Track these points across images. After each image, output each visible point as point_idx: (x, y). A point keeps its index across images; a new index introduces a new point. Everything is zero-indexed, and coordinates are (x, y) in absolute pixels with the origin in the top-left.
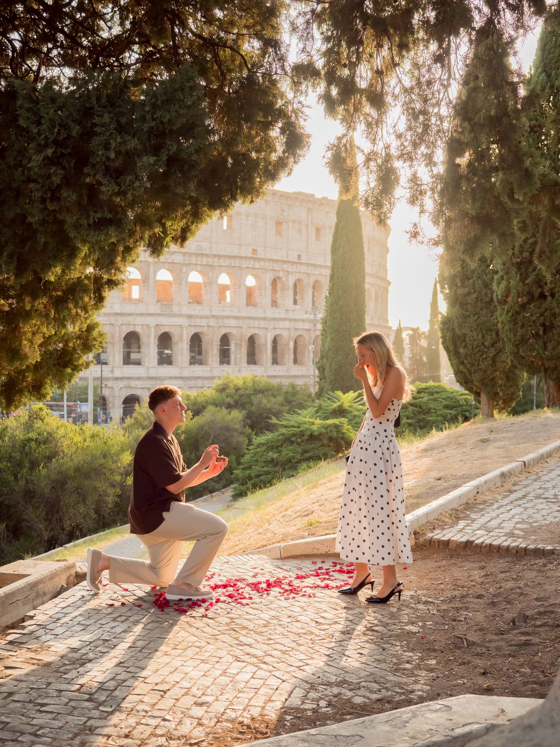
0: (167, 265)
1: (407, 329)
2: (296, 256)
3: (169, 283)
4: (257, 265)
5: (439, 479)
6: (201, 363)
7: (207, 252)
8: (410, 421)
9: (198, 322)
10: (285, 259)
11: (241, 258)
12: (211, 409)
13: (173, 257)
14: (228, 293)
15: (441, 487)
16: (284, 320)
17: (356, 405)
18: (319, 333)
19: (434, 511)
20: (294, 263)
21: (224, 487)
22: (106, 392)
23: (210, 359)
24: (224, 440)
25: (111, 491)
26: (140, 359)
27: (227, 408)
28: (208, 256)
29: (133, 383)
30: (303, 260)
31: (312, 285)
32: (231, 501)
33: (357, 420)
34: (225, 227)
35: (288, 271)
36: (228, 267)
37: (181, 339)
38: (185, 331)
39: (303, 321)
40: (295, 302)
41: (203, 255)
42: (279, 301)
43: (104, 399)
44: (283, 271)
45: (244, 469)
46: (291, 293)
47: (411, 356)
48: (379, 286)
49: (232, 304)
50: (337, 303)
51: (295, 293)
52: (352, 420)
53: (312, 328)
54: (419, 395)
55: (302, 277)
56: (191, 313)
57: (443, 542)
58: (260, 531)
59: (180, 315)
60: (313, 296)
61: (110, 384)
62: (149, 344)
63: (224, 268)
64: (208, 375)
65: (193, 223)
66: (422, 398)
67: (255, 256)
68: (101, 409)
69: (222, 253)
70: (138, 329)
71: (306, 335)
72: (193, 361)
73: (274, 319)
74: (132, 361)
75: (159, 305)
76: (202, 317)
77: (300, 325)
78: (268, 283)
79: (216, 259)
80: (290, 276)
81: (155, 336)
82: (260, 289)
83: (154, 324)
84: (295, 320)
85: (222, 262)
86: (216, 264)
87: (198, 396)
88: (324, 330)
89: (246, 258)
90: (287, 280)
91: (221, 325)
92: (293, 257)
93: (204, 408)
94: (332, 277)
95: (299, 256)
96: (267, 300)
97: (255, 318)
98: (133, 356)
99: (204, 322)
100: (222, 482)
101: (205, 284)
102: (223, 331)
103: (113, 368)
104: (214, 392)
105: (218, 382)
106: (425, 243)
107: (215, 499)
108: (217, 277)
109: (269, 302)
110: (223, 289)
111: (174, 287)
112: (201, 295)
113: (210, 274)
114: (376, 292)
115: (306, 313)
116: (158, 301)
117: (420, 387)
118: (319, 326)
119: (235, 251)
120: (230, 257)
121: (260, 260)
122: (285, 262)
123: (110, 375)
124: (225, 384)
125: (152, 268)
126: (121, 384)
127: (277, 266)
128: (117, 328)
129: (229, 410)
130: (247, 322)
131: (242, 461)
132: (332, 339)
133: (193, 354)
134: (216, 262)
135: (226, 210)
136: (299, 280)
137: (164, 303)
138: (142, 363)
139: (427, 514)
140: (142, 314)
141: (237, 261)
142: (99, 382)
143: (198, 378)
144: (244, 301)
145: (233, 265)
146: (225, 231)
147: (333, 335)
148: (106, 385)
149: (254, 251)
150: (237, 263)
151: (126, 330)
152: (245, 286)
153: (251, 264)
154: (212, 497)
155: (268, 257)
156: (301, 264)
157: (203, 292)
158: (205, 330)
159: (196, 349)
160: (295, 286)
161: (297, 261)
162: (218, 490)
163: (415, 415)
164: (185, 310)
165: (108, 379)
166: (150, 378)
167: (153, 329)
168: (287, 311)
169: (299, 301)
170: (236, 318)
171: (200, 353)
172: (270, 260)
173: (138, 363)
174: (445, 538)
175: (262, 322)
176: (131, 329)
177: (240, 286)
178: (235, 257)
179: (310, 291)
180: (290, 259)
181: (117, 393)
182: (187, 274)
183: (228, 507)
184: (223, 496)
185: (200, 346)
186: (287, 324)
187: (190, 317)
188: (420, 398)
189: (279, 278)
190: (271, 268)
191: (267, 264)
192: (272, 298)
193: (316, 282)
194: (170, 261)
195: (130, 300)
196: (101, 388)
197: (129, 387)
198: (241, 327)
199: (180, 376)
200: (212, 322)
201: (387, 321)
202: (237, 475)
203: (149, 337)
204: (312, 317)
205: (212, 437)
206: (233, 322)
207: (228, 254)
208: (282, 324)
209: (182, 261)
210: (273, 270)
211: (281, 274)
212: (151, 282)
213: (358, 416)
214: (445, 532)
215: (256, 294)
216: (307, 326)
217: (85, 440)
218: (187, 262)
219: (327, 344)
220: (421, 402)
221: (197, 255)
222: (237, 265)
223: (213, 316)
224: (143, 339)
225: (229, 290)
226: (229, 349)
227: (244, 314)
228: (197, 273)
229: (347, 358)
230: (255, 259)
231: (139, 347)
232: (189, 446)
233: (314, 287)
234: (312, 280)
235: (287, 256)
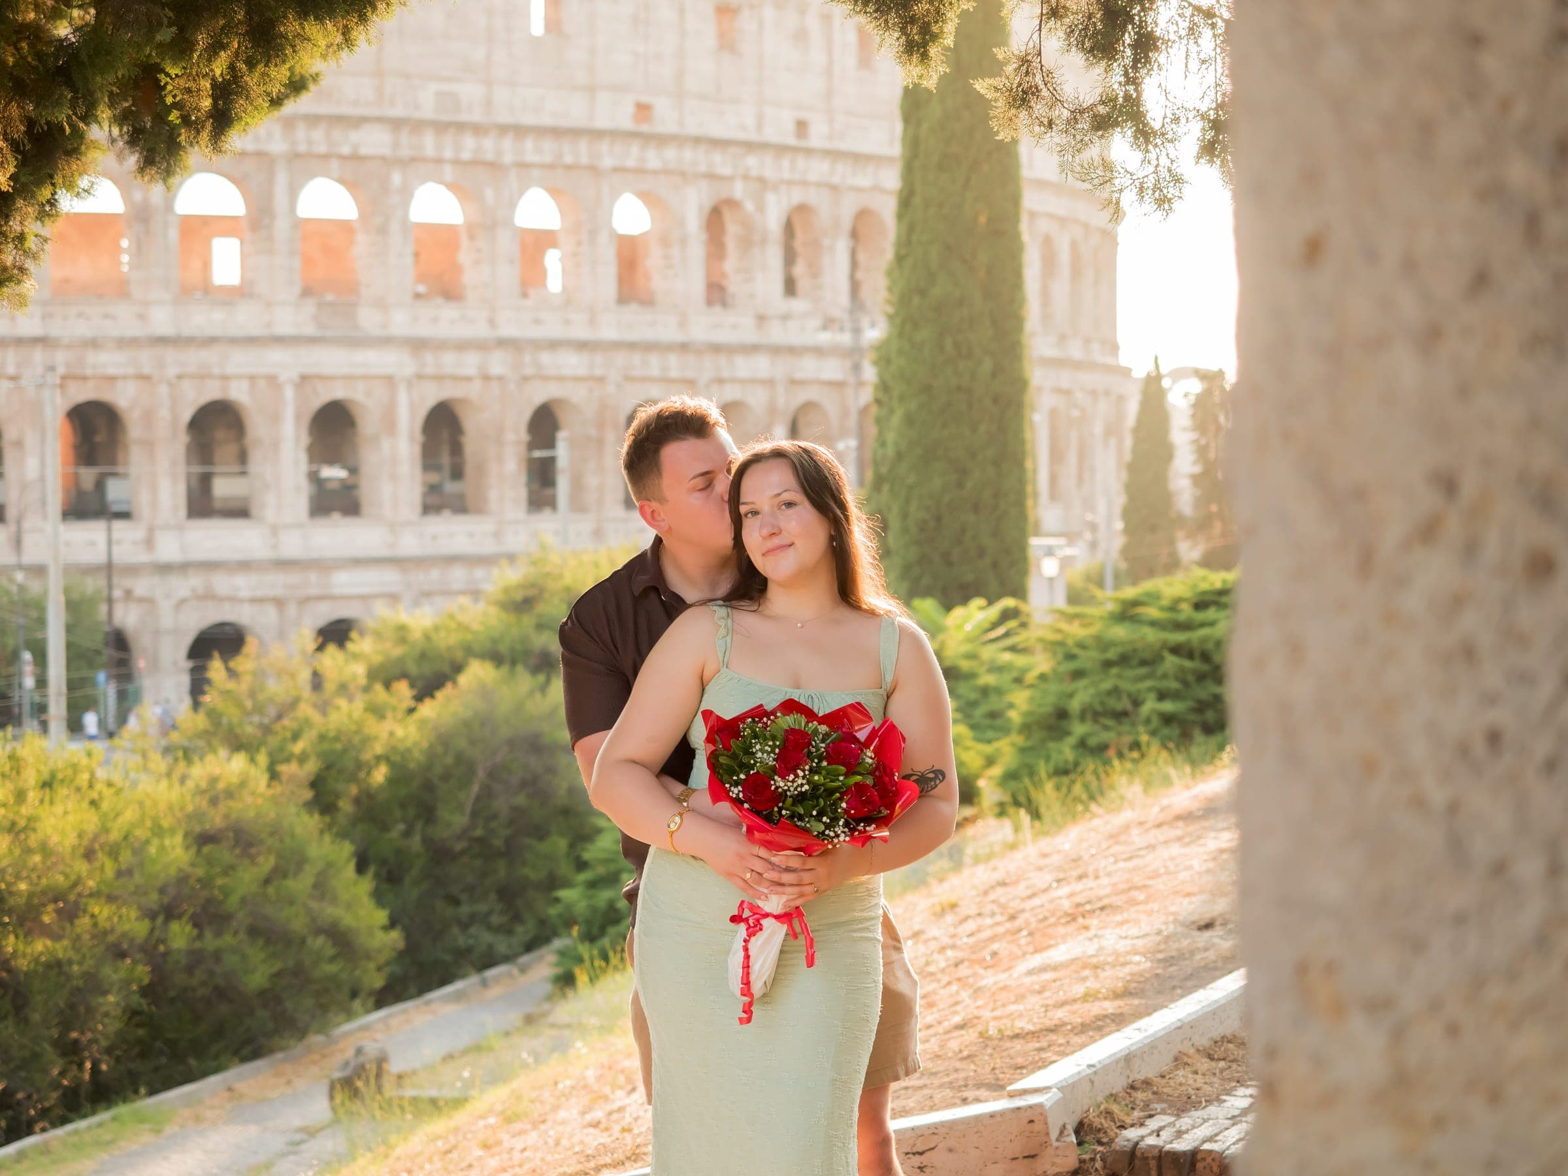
0: (334, 165)
1: (1179, 374)
2: (790, 127)
3: (345, 227)
4: (653, 159)
5: (1208, 926)
6: (460, 506)
7: (477, 116)
8: (1168, 706)
9: (449, 361)
10: (752, 136)
11: (597, 134)
12: (478, 673)
13: (355, 136)
14: (553, 260)
15: (1211, 955)
16: (752, 349)
17: (988, 653)
18: (866, 396)
19: (1151, 1047)
20: (781, 150)
21: (530, 947)
22: (128, 617)
23: (493, 495)
24: (524, 784)
25: (114, 973)
26: (246, 500)
27: (535, 670)
28: (478, 129)
29: (222, 583)
30: (817, 137)
31: (847, 223)
32: (549, 998)
33: (994, 703)
34: (537, 28)
35: (762, 181)
36: (551, 167)
37: (390, 425)
38: (403, 398)
39: (819, 351)
40: (790, 287)
41: (461, 127)
42: (734, 285)
43: (120, 642)
44: (746, 177)
45: (593, 885)
46: (774, 257)
47: (1197, 469)
48: (1086, 226)
49: (568, 300)
50: (923, 293)
51: (790, 258)
52: (973, 704)
53: (851, 380)
54: (1200, 616)
55: (813, 197)
56: (424, 330)
57: (1175, 1156)
58: (598, 1114)
59: (386, 341)
60: (854, 265)
61: (142, 586)
62: (276, 445)
63: (536, 173)
64: (488, 547)
65: (251, 64)
66: (1212, 624)
67: (645, 128)
68: (109, 678)
69: (528, 119)
70: (238, 393)
71: (829, 403)
72: (434, 500)
73: (717, 349)
74: (218, 505)
75: (310, 307)
76: (462, 346)
77: (808, 368)
78: (694, 223)
79: (507, 143)
80: (771, 199)
81: (298, 417)
82: (665, 242)
83: (294, 374)
84: (793, 351)
85: (531, 151)
86: (508, 159)
87: (437, 628)
88: (884, 386)
89: (614, 134)
90: (761, 208)
91: (529, 371)
92: (780, 130)
93: (458, 668)
94: (906, 201)
95: (801, 127)
96: (695, 283)
97: (649, 347)
98: (224, 488)
99: (470, 363)
100: (520, 929)
101: (471, 229)
102: (539, 395)
103: (151, 531)
104: (493, 611)
105: (511, 576)
106: (1060, 125)
107: (494, 991)
108: (512, 205)
109: (697, 287)
110: (535, 243)
111: (362, 245)
112: (457, 269)
113: (489, 194)
114: (1074, 245)
115: (828, 323)
116: (307, 292)
117: (1204, 586)
118: (870, 373)
119: (575, 111)
120: (557, 133)
121: (662, 140)
122: (750, 146)
123: (143, 557)
124: (533, 585)
125: (281, 179)
126: (183, 586)
127: (721, 163)
128: (163, 390)
129: (541, 678)
130: (620, 358)
131: (586, 856)
132: (909, 420)
133: (434, 478)
134: (508, 150)
135: (363, 19)
136: (802, 209)
137: (329, 297)
138: (254, 511)
139: (1128, 1059)
140: (251, 341)
141: (583, 146)
142: (102, 582)
143: (451, 560)
144: (608, 287)
145: (568, 159)
146: (536, 41)
147: (913, 405)
148: (128, 594)
149: (643, 110)
150: (582, 151)
151: (193, 398)
152: (613, 234)
153: (633, 155)
154: (484, 984)
155: (692, 129)
156: (809, 152)
157: (465, 257)
158: (472, 391)
159: (445, 459)
160: (789, 229)
161: (792, 141)
162: (507, 959)
163: (1186, 683)
164: (401, 322)
165: (133, 570)
166: (283, 564)
167: (289, 393)
168: (761, 319)
169: (803, 284)
170: (582, 346)
171: (457, 473)
172: (697, 140)
173: (239, 511)
174: (1183, 1145)
175: (673, 360)
176: (212, 392)
177: (593, 233)
178: (575, 133)
179: (842, 247)
180: (771, 135)
181: (167, 619)
182: (407, 194)
183: (530, 1020)
184: (524, 980)
185: (457, 449)
186: (761, 365)
187: (418, 345)
188: (1203, 625)
189: (732, 203)
190: (703, 168)
191: (688, 154)
192: (709, 274)
193: (863, 215)
194: (346, 150)
195: (207, 291)
196: (110, 601)
197: (208, 596)
198: (601, 380)
199: (384, 552)
200: (498, 364)
201: (1114, 348)
202: (569, 907)
203: (275, 418)
204: (845, 339)
205: (481, 774)
206: (572, 363)
207: (547, 120)
208: (744, 367)
209: (386, 151)
210: (711, 177)
211: (738, 190)
212: (281, 226)
213: (999, 691)
214: (1185, 1122)
215: (653, 260)
216: (833, 370)
217: (20, 796)
218: (405, 152)
219: (891, 437)
220: (1204, 640)
221: (440, 127)
222: (584, 160)
223: (501, 343)
224: (257, 427)
225: (554, 244)
226: (552, 461)
227: (608, 332)
228: (442, 189)
229: (960, 485)
230: (647, 139)
231: (243, 457)
232: (403, 806)
233: (855, 235)
234: (848, 209)
235: (760, 126)
